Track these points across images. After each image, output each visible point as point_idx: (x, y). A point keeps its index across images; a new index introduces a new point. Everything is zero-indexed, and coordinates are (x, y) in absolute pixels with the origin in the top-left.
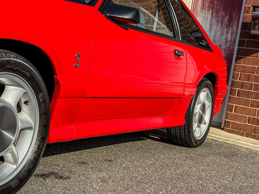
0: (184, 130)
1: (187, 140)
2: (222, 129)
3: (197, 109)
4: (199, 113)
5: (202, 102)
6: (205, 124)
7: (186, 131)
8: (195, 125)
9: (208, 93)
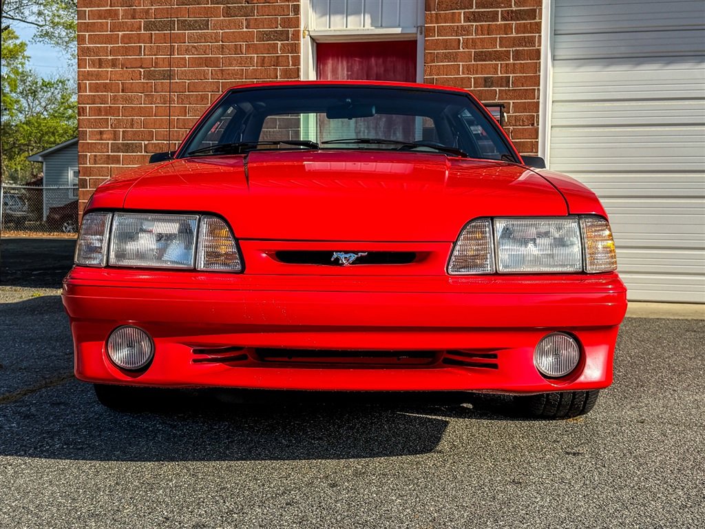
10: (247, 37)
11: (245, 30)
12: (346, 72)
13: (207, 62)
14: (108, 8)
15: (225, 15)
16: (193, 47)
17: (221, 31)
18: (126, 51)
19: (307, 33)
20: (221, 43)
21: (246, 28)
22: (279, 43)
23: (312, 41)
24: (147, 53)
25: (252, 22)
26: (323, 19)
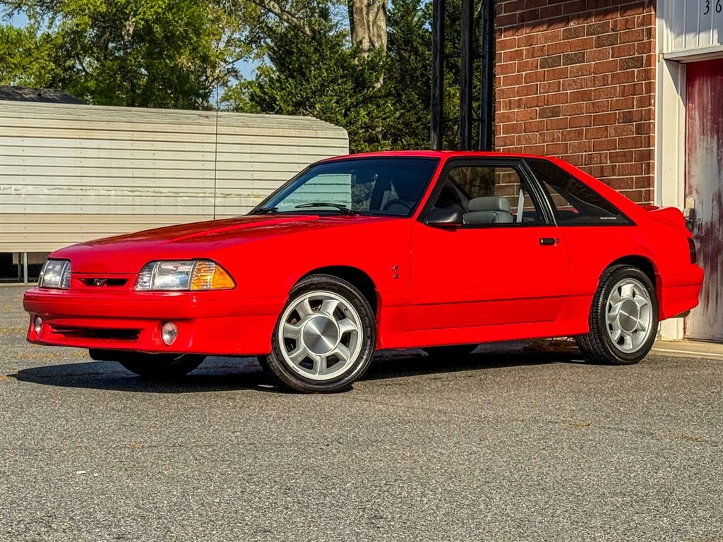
3: (615, 310)
5: (624, 299)
6: (643, 330)
8: (616, 334)
10: (612, 67)
11: (611, 59)
12: (710, 93)
13: (584, 96)
14: (516, 49)
15: (597, 45)
16: (574, 81)
17: (593, 63)
18: (528, 90)
19: (661, 56)
20: (593, 75)
21: (612, 57)
22: (636, 70)
23: (673, 63)
24: (542, 91)
25: (616, 50)
26: (679, 39)
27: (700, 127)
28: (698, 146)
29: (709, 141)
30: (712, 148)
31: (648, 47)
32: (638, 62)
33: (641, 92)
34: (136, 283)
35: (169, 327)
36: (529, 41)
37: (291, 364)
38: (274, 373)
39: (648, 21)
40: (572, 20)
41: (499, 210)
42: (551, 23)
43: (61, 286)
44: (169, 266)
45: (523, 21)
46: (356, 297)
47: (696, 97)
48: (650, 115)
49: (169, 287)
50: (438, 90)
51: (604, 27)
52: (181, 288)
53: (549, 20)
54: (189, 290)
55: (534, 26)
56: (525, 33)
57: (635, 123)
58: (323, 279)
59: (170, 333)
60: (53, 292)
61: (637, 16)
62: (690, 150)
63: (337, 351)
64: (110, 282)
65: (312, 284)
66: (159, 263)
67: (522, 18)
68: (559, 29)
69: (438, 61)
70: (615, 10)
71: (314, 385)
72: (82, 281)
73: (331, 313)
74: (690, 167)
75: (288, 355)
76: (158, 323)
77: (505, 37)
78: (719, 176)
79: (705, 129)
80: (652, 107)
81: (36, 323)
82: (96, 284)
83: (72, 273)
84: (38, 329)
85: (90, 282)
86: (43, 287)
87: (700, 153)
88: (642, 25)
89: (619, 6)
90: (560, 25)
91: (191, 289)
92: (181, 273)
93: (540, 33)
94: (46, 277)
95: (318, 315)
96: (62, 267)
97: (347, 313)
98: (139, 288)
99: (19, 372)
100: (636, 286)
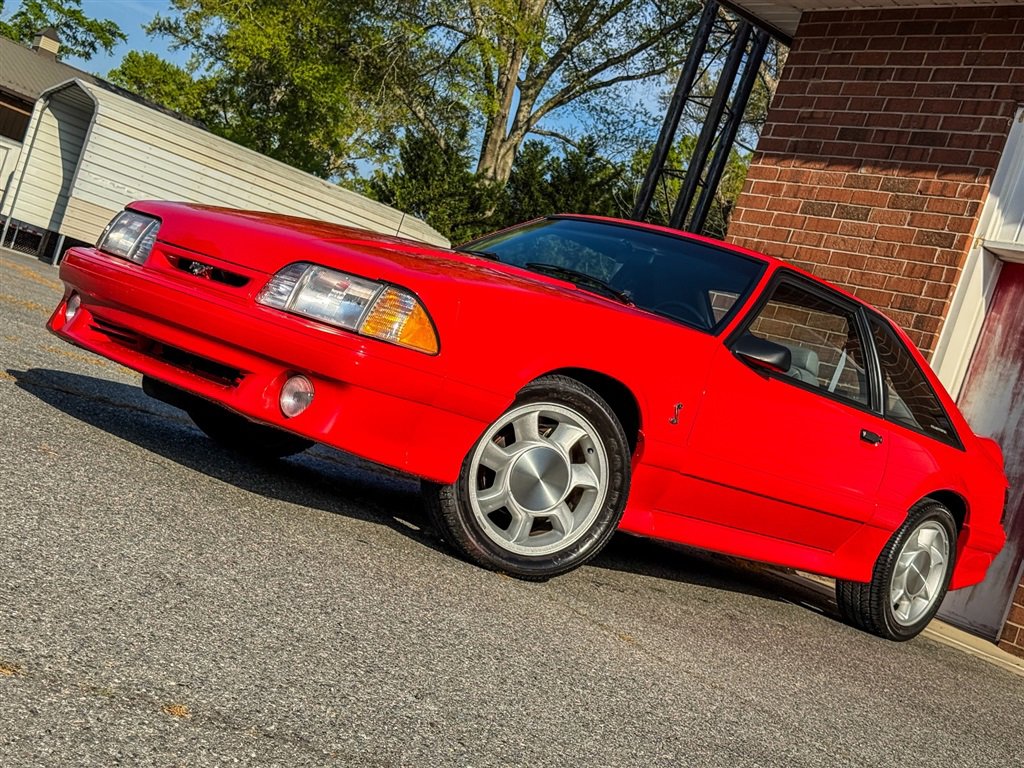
0: (871, 597)
1: (875, 618)
2: (997, 643)
3: (908, 560)
4: (912, 570)
5: (921, 548)
6: (927, 598)
7: (874, 596)
8: (897, 594)
9: (939, 533)
10: (905, 236)
11: (906, 227)
13: (851, 261)
14: (775, 182)
15: (891, 205)
16: (843, 240)
17: (879, 225)
18: (774, 234)
19: (980, 242)
20: (874, 239)
21: (909, 225)
22: (939, 249)
23: (991, 254)
24: (793, 240)
25: (917, 218)
26: (1011, 228)
27: (1000, 345)
28: (988, 367)
29: (1009, 364)
30: (1009, 376)
31: (968, 226)
32: (946, 241)
33: (937, 278)
34: (262, 288)
35: (300, 384)
36: (795, 177)
37: (478, 513)
38: (445, 520)
39: (979, 193)
40: (865, 165)
41: (804, 368)
42: (832, 163)
43: (133, 255)
44: (334, 280)
45: (794, 151)
46: (615, 437)
47: (1006, 307)
48: (941, 309)
49: (323, 315)
50: (643, 205)
51: (909, 186)
52: (342, 324)
53: (831, 158)
54: (356, 333)
55: (807, 161)
56: (792, 166)
57: (916, 314)
58: (575, 388)
59: (297, 395)
60: (117, 262)
61: (962, 183)
62: (975, 370)
63: (554, 512)
64: (217, 275)
65: (554, 390)
66: (315, 268)
67: (795, 147)
68: (844, 173)
69: (654, 173)
70: (933, 169)
71: (502, 557)
72: (169, 259)
73: (568, 449)
74: (968, 389)
75: (478, 496)
76: (280, 371)
77: (763, 163)
78: (1009, 414)
79: (1007, 349)
80: (947, 301)
81: (71, 305)
82: (191, 271)
83: (158, 240)
84: (70, 315)
85: (184, 264)
86: (101, 250)
87: (988, 377)
88: (968, 196)
89: (940, 165)
90: (846, 169)
91: (361, 330)
92: (349, 298)
93: (813, 170)
94: (111, 235)
95: (544, 444)
96: (143, 228)
97: (591, 457)
98: (265, 299)
99: (29, 370)
100: (939, 534)
